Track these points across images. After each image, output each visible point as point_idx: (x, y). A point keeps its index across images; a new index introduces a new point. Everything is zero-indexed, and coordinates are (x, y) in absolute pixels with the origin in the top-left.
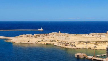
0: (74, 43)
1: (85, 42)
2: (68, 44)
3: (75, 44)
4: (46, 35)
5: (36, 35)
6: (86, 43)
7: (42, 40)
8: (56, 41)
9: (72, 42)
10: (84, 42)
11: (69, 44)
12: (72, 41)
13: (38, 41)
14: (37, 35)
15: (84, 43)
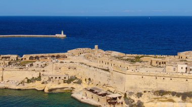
0: (139, 95)
1: (178, 95)
2: (119, 101)
3: (141, 99)
4: (58, 57)
5: (28, 59)
6: (180, 99)
7: (39, 78)
8: (80, 82)
9: (131, 93)
10: (174, 94)
11: (122, 100)
12: (132, 88)
13: (26, 80)
14: (31, 58)
15: (175, 98)
